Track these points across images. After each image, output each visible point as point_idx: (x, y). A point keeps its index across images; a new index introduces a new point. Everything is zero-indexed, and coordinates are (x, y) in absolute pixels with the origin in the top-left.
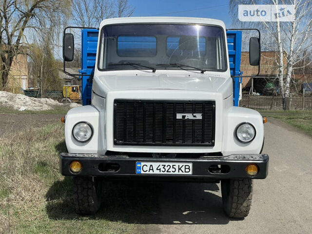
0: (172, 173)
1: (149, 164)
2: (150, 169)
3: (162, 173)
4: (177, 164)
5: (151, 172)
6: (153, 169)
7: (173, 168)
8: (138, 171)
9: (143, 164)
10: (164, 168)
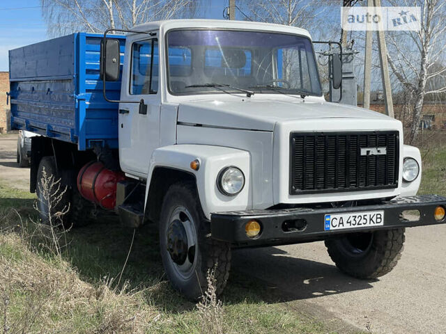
0: (363, 225)
1: (338, 216)
2: (340, 223)
3: (352, 226)
4: (368, 214)
5: (341, 227)
6: (342, 223)
7: (364, 219)
8: (327, 226)
9: (332, 216)
10: (354, 220)
